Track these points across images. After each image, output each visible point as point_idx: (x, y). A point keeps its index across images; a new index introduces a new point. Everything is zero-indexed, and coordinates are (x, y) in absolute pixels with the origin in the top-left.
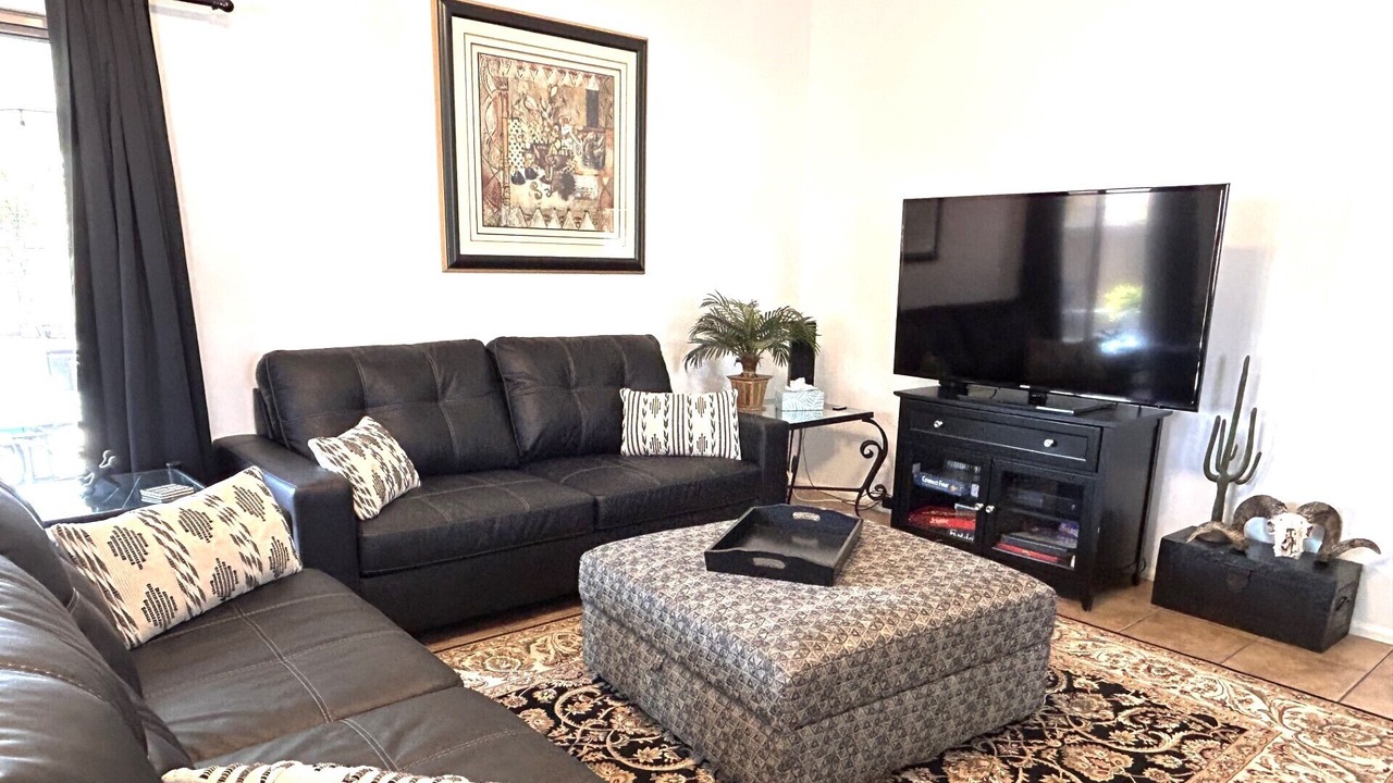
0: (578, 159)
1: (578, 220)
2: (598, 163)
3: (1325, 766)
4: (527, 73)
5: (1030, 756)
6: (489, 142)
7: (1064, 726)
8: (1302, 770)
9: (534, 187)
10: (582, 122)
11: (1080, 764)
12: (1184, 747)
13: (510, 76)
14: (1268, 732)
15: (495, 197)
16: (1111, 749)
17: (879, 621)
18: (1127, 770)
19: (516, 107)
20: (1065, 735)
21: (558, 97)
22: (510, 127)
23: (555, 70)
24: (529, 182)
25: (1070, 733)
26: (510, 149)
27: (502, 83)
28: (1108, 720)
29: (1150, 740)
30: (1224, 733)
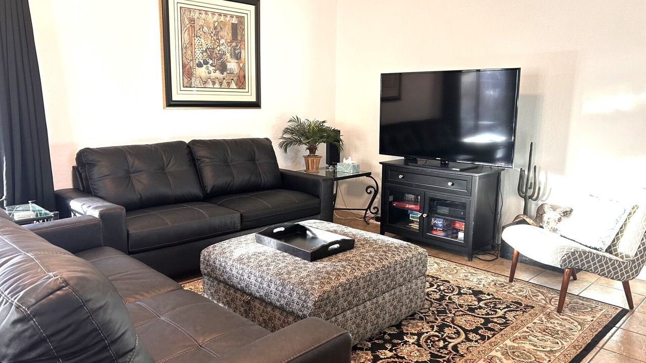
0: (228, 55)
1: (229, 84)
2: (238, 57)
3: (566, 320)
4: (203, 16)
5: (439, 320)
6: (186, 48)
7: (455, 308)
8: (556, 322)
9: (207, 68)
10: (229, 37)
11: (461, 323)
12: (507, 314)
13: (196, 17)
14: (544, 307)
15: (188, 73)
16: (475, 316)
17: (354, 269)
18: (481, 324)
19: (199, 31)
20: (456, 312)
21: (218, 27)
22: (196, 41)
23: (217, 14)
24: (205, 66)
25: (458, 311)
26: (196, 51)
27: (192, 21)
28: (475, 305)
29: (493, 313)
30: (525, 309)
